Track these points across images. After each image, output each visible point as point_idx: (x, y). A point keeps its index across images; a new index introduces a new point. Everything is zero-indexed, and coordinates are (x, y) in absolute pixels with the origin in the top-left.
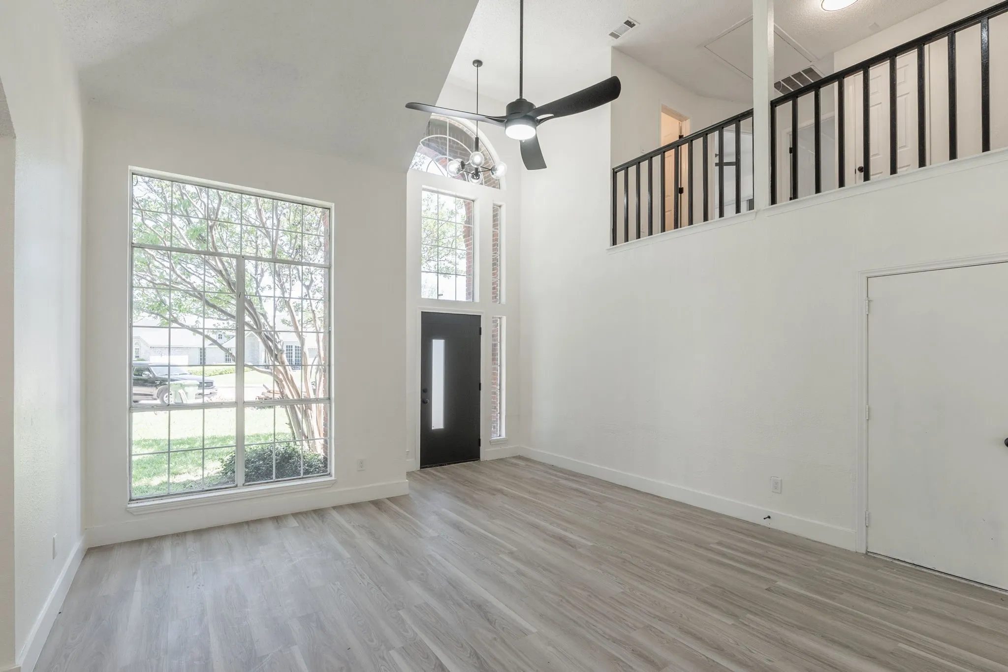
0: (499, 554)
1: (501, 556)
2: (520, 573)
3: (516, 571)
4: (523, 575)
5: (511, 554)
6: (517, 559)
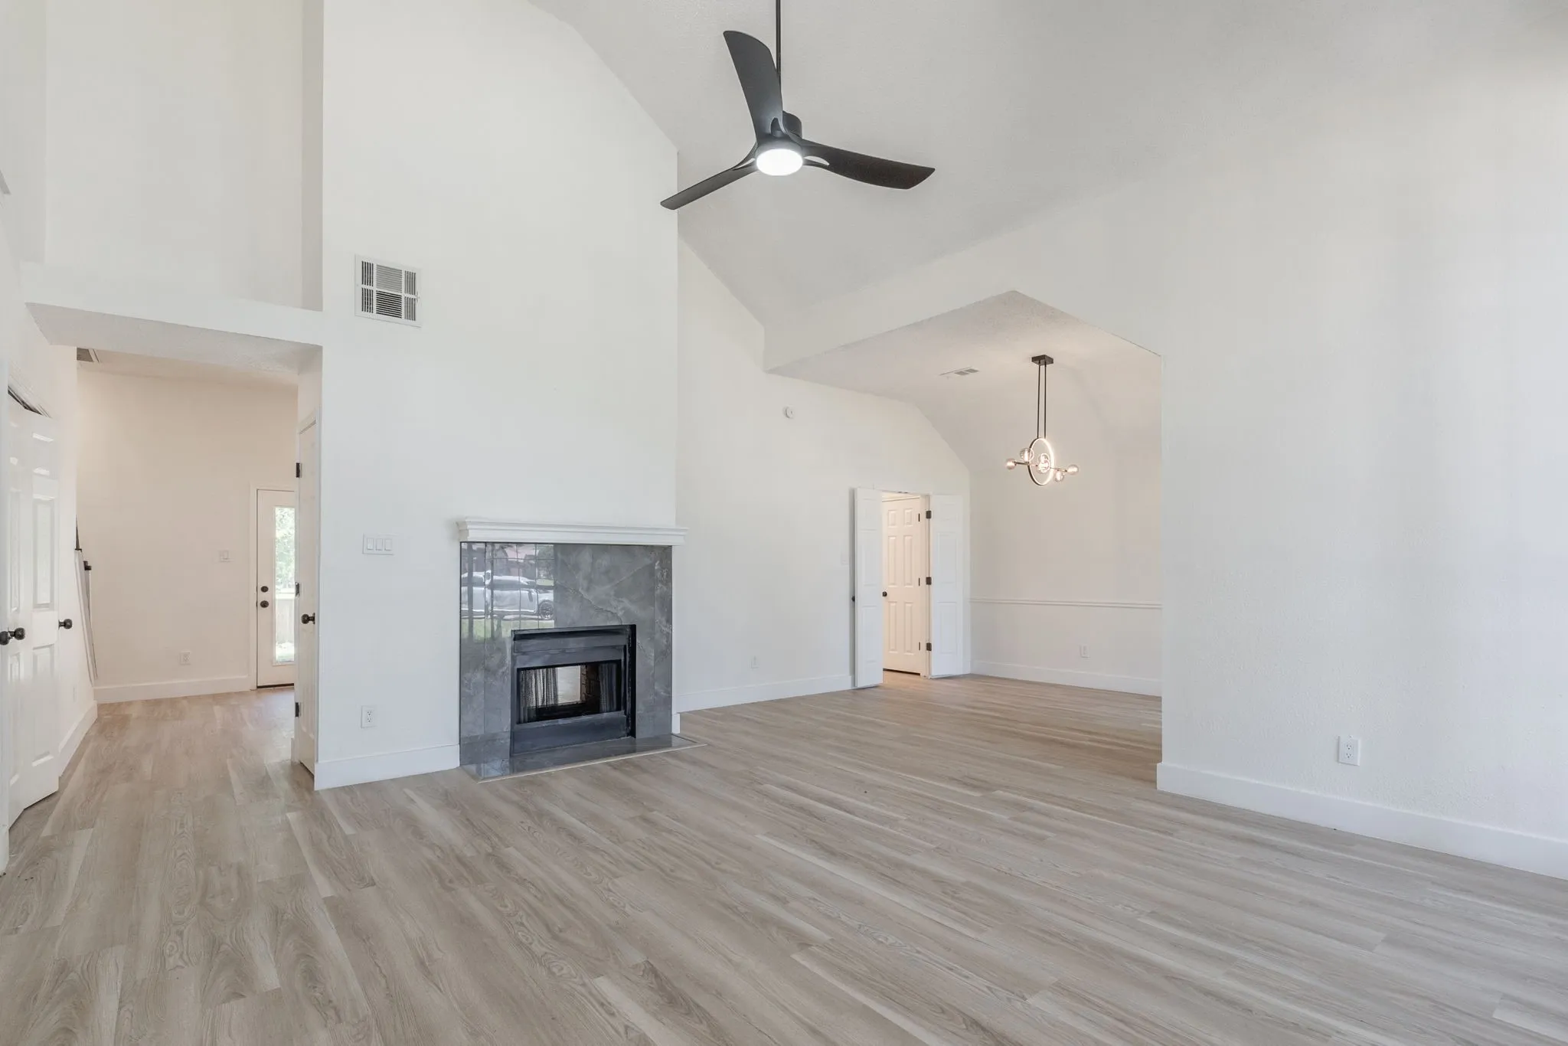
0: (832, 940)
1: (827, 938)
2: (782, 901)
3: (788, 902)
4: (775, 898)
5: (804, 943)
6: (792, 933)
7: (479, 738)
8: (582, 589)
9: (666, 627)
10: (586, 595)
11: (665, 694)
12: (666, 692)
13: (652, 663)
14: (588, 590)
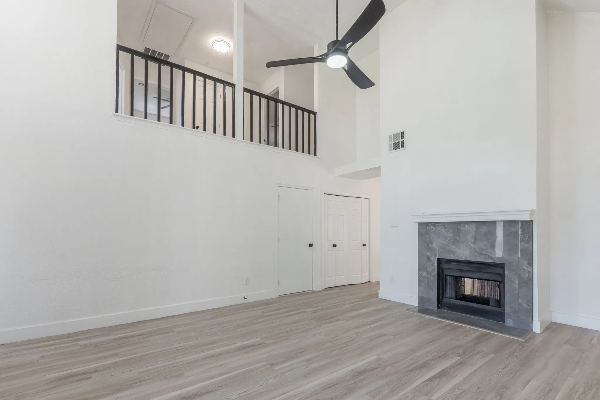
7: (425, 298)
8: (471, 242)
9: (528, 267)
10: (473, 246)
11: (527, 307)
12: (528, 305)
13: (517, 287)
14: (474, 243)
